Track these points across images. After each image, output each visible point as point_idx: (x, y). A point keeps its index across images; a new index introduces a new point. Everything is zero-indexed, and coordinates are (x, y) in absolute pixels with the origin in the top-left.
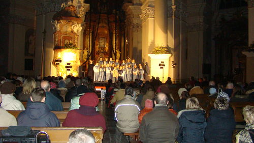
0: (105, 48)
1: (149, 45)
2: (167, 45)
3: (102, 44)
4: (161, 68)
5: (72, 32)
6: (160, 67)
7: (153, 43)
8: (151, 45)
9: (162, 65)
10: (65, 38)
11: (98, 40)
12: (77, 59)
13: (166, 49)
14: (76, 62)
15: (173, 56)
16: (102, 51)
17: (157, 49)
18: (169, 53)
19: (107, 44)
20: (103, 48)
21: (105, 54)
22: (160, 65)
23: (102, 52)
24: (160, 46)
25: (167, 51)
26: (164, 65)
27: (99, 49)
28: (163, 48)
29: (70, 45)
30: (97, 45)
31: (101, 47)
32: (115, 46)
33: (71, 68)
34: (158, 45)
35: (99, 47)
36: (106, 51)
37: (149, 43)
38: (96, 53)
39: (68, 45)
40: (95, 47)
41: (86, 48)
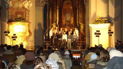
0: (71, 21)
1: (92, 16)
2: (108, 15)
3: (68, 19)
4: (97, 36)
5: (23, 7)
6: (96, 35)
7: (95, 14)
8: (93, 16)
9: (98, 34)
10: (17, 13)
11: (65, 15)
12: (26, 30)
13: (106, 19)
16: (68, 24)
17: (97, 19)
19: (73, 18)
20: (69, 22)
21: (70, 27)
23: (68, 25)
26: (100, 34)
27: (66, 22)
30: (64, 19)
31: (67, 21)
32: (78, 19)
33: (16, 38)
34: (99, 16)
35: (66, 21)
36: (71, 24)
37: (91, 15)
38: (63, 26)
39: (18, 19)
40: (62, 20)
41: (54, 22)
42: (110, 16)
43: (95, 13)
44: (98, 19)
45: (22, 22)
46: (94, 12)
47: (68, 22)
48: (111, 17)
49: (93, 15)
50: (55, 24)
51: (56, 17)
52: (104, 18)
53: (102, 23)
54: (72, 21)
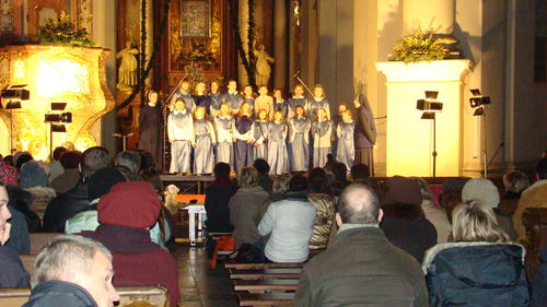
0: (208, 40)
1: (380, 26)
2: (455, 26)
3: (195, 28)
4: (425, 116)
6: (421, 113)
7: (397, 17)
8: (387, 25)
9: (429, 106)
10: (41, 2)
11: (180, 10)
12: (91, 86)
13: (448, 42)
14: (89, 98)
15: (478, 70)
16: (196, 53)
17: (411, 42)
18: (461, 57)
19: (217, 26)
20: (202, 43)
21: (207, 68)
22: (421, 105)
23: (198, 59)
24: (425, 28)
25: (452, 48)
26: (438, 106)
27: (184, 45)
28: (436, 36)
29: (60, 28)
30: (175, 29)
31: (192, 39)
32: (250, 31)
33: (69, 120)
34: (416, 27)
35: (185, 39)
36: (211, 54)
37: (379, 19)
38: (173, 64)
39: (55, 31)
40: (166, 37)
41: (128, 45)
42: (464, 29)
43: (392, 10)
44: (416, 42)
45: (76, 45)
46: (391, 6)
47: (195, 47)
48: (466, 34)
49: (387, 19)
50: (135, 51)
51: (144, 17)
52: (442, 36)
53: (435, 57)
54: (214, 41)
